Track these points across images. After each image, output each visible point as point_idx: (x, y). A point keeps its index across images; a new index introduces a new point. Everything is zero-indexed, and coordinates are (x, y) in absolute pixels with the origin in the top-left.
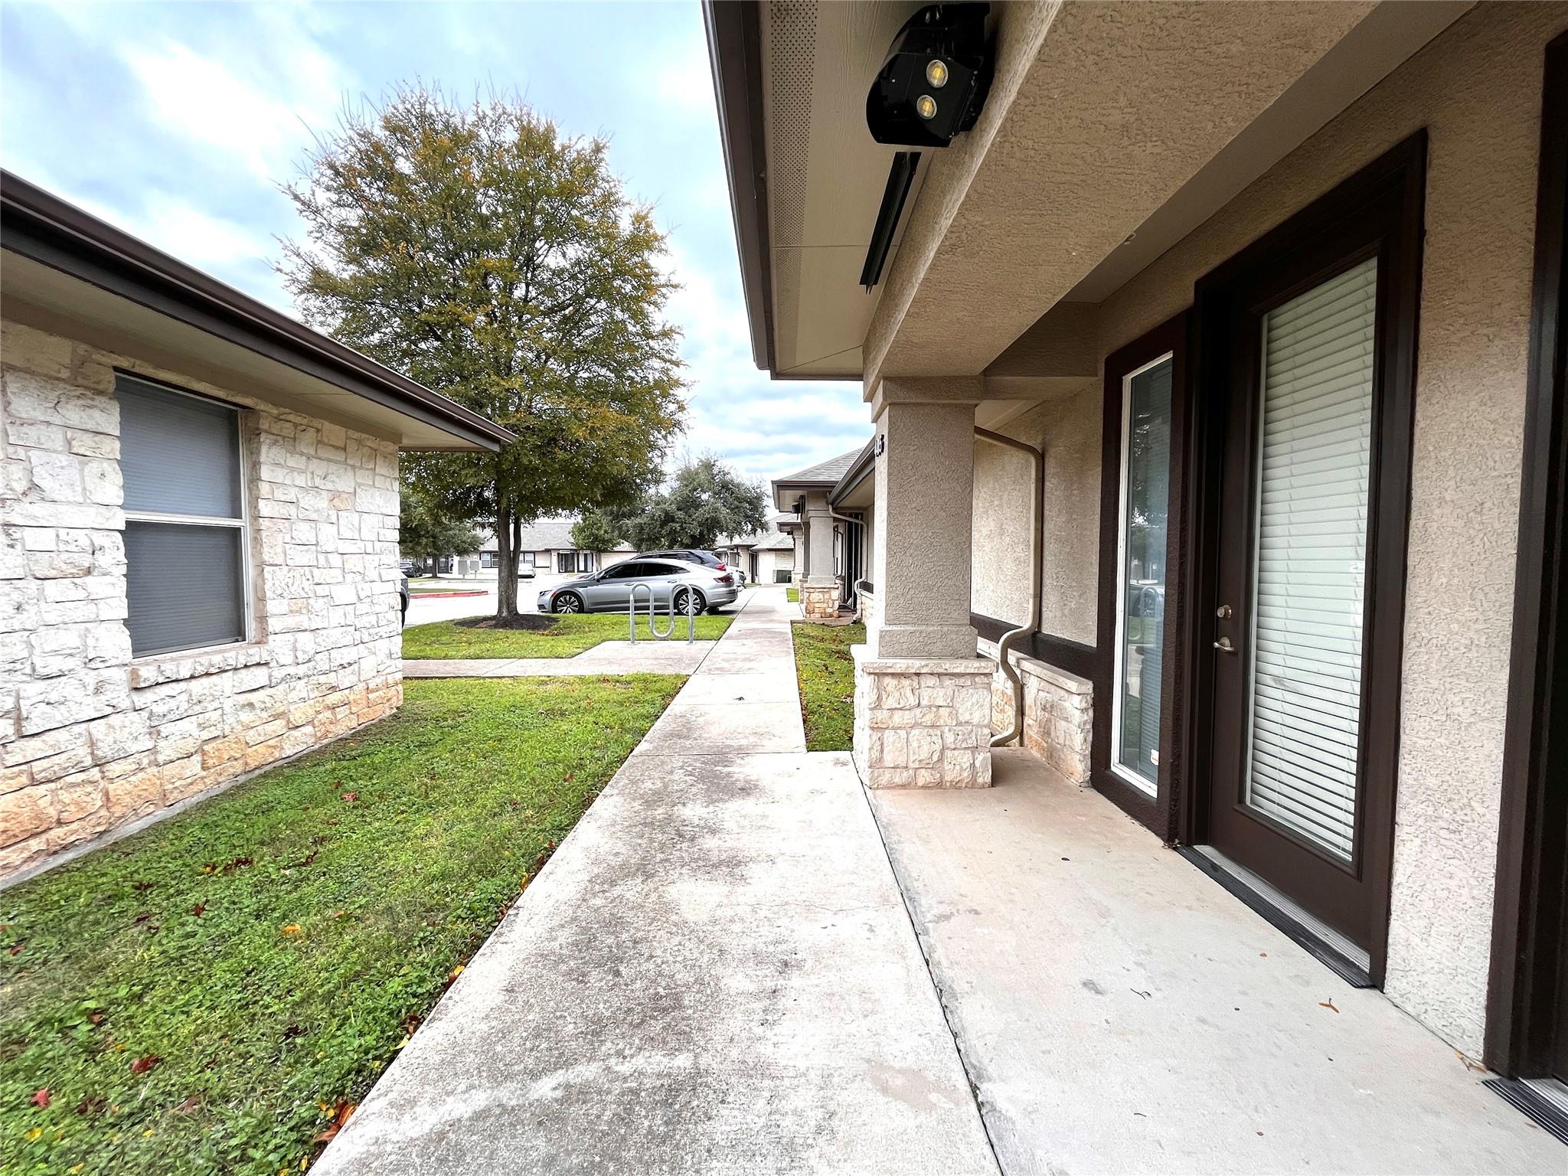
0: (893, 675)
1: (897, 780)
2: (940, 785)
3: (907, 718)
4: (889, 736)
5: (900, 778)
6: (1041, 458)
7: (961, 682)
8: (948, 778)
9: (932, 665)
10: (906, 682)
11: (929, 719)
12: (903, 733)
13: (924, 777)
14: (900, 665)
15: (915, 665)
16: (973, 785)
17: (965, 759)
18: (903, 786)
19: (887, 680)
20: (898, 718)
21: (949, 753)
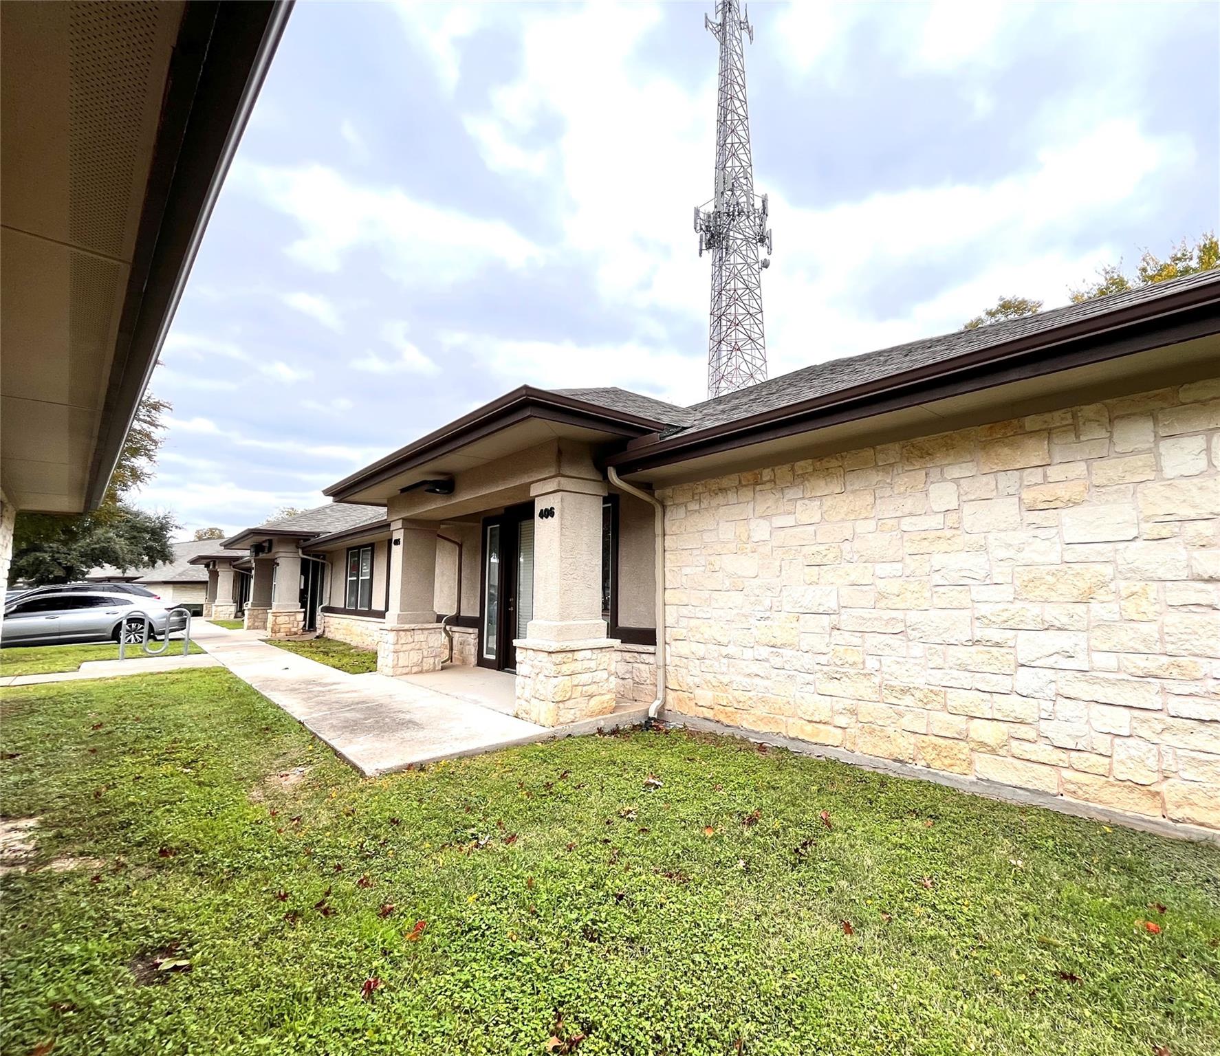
0: (403, 630)
1: (405, 672)
2: (421, 672)
3: (409, 647)
4: (401, 654)
5: (407, 670)
6: (460, 546)
7: (430, 631)
8: (424, 669)
9: (419, 626)
10: (408, 633)
11: (417, 647)
12: (407, 653)
13: (415, 669)
14: (407, 627)
15: (413, 626)
16: (434, 670)
17: (431, 661)
18: (406, 674)
19: (401, 632)
20: (405, 648)
21: (425, 659)
